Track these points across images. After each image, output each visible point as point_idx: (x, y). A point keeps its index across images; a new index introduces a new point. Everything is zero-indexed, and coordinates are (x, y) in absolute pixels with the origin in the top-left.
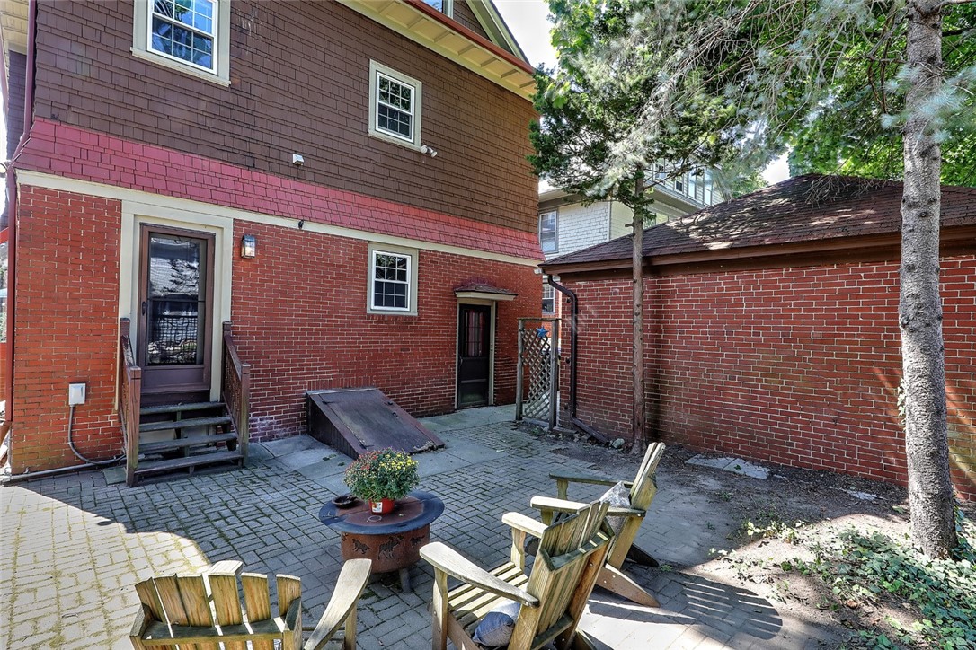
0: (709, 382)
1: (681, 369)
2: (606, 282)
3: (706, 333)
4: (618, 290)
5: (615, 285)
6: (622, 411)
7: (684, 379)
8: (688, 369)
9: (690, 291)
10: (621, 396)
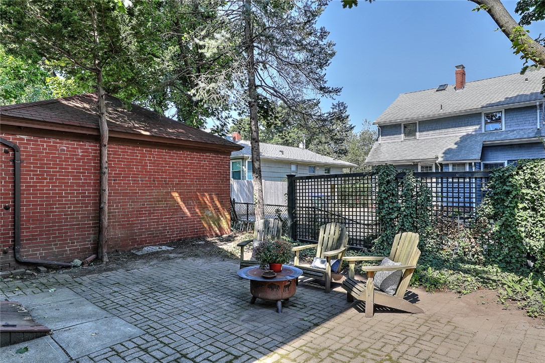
0: (132, 208)
1: (116, 203)
2: (52, 140)
3: (129, 180)
4: (65, 148)
5: (62, 143)
6: (70, 240)
7: (118, 209)
8: (120, 203)
9: (120, 155)
10: (69, 229)
